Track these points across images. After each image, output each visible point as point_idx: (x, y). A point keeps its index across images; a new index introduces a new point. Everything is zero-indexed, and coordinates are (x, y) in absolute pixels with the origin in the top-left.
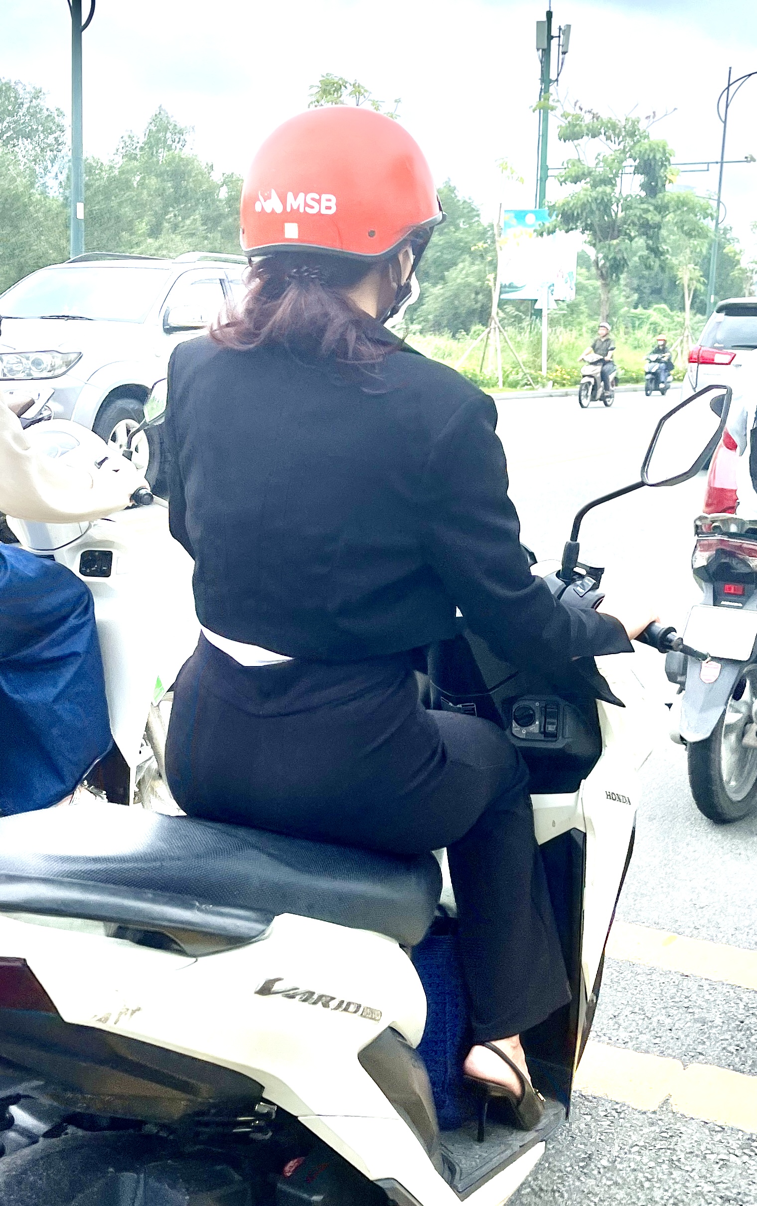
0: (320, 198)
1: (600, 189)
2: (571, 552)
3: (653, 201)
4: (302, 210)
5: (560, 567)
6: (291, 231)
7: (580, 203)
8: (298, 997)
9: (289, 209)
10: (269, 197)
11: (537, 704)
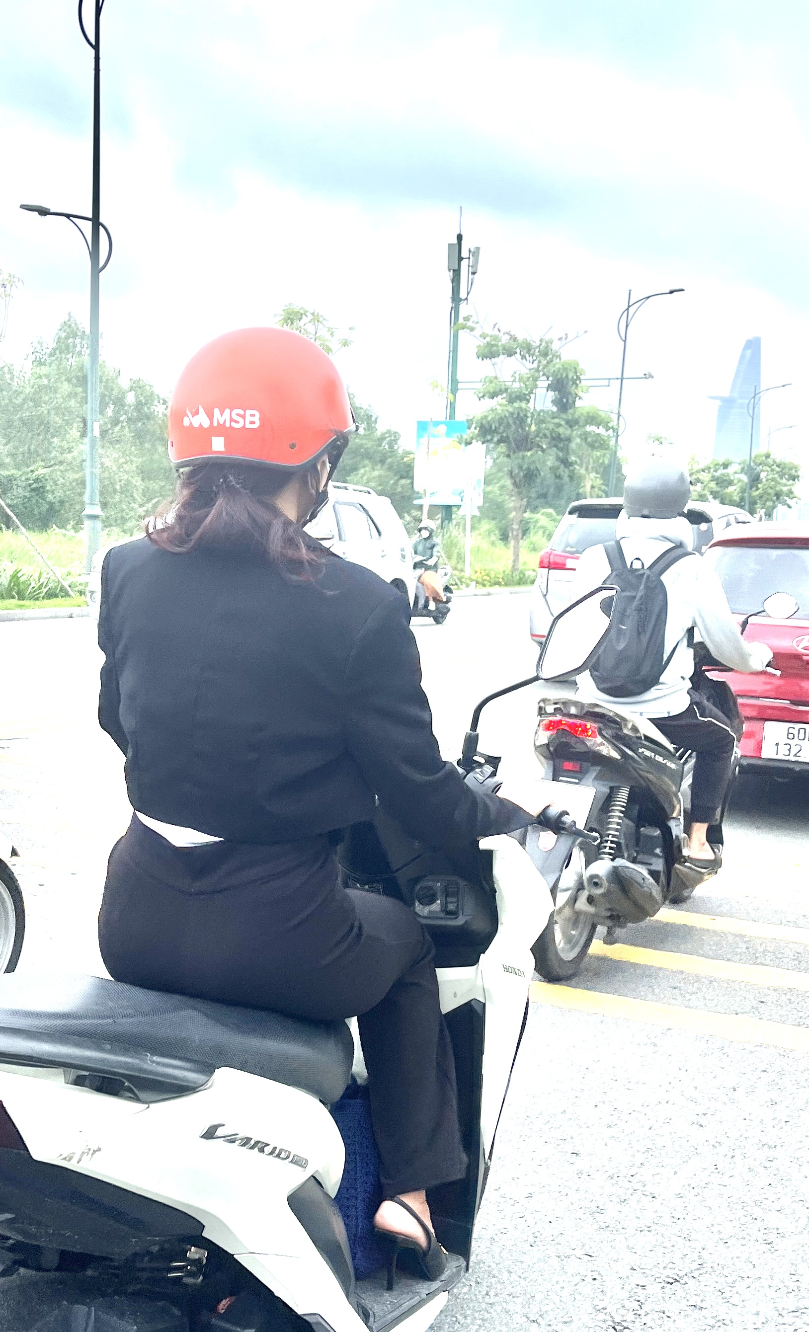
0: (245, 413)
1: (516, 405)
2: (471, 742)
3: (564, 416)
4: (228, 425)
5: (461, 756)
6: (218, 444)
7: (497, 417)
9: (215, 424)
10: (197, 413)
11: (439, 884)
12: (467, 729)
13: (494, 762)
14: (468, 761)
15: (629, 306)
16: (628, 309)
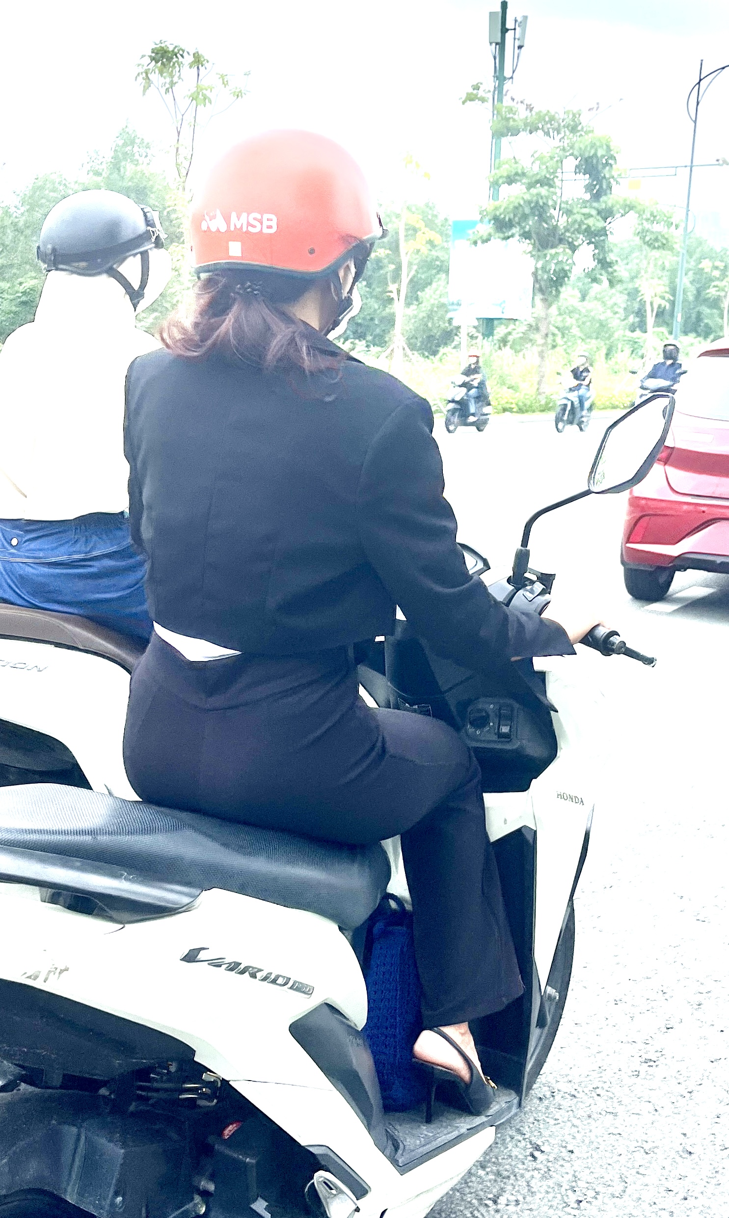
0: (262, 217)
1: (533, 191)
2: (522, 558)
4: (244, 229)
5: (511, 574)
6: (235, 250)
8: (224, 967)
9: (232, 228)
10: (214, 217)
11: (492, 706)
12: (518, 546)
13: (547, 580)
14: (518, 580)
15: (700, 80)
16: (699, 83)
